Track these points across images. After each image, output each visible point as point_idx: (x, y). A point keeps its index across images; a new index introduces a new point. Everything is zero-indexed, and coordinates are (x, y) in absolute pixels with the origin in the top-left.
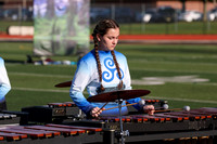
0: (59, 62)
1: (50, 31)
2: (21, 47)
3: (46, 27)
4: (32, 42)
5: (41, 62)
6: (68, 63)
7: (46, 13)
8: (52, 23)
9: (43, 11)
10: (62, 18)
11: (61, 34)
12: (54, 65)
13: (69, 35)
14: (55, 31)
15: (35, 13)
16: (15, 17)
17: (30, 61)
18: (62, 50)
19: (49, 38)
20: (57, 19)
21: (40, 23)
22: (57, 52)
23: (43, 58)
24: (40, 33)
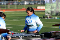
0: (53, 18)
1: (51, 8)
2: (41, 13)
3: (49, 6)
4: (45, 11)
5: (48, 18)
6: (57, 18)
7: (49, 2)
8: (51, 5)
9: (48, 1)
10: (54, 3)
11: (54, 8)
12: (52, 19)
13: (57, 9)
14: (52, 8)
15: (46, 2)
16: (39, 3)
17: (44, 18)
18: (54, 14)
19: (50, 10)
20: (53, 4)
21: (47, 5)
22: (53, 15)
23: (48, 17)
24: (47, 8)
